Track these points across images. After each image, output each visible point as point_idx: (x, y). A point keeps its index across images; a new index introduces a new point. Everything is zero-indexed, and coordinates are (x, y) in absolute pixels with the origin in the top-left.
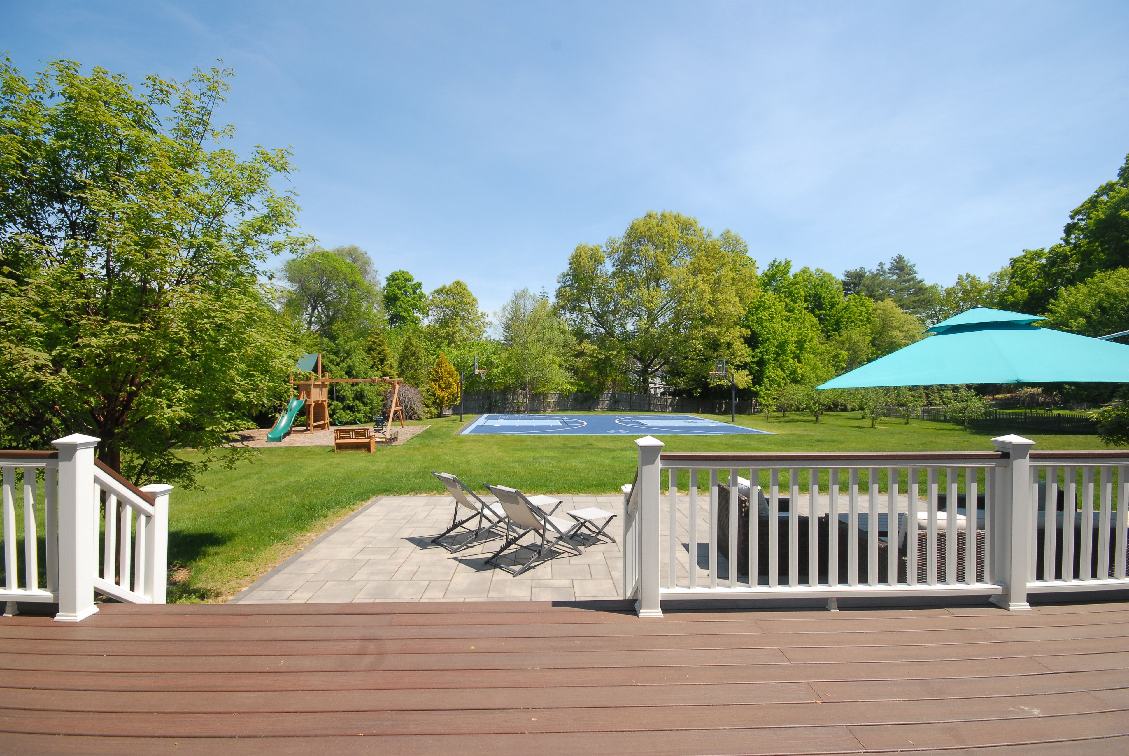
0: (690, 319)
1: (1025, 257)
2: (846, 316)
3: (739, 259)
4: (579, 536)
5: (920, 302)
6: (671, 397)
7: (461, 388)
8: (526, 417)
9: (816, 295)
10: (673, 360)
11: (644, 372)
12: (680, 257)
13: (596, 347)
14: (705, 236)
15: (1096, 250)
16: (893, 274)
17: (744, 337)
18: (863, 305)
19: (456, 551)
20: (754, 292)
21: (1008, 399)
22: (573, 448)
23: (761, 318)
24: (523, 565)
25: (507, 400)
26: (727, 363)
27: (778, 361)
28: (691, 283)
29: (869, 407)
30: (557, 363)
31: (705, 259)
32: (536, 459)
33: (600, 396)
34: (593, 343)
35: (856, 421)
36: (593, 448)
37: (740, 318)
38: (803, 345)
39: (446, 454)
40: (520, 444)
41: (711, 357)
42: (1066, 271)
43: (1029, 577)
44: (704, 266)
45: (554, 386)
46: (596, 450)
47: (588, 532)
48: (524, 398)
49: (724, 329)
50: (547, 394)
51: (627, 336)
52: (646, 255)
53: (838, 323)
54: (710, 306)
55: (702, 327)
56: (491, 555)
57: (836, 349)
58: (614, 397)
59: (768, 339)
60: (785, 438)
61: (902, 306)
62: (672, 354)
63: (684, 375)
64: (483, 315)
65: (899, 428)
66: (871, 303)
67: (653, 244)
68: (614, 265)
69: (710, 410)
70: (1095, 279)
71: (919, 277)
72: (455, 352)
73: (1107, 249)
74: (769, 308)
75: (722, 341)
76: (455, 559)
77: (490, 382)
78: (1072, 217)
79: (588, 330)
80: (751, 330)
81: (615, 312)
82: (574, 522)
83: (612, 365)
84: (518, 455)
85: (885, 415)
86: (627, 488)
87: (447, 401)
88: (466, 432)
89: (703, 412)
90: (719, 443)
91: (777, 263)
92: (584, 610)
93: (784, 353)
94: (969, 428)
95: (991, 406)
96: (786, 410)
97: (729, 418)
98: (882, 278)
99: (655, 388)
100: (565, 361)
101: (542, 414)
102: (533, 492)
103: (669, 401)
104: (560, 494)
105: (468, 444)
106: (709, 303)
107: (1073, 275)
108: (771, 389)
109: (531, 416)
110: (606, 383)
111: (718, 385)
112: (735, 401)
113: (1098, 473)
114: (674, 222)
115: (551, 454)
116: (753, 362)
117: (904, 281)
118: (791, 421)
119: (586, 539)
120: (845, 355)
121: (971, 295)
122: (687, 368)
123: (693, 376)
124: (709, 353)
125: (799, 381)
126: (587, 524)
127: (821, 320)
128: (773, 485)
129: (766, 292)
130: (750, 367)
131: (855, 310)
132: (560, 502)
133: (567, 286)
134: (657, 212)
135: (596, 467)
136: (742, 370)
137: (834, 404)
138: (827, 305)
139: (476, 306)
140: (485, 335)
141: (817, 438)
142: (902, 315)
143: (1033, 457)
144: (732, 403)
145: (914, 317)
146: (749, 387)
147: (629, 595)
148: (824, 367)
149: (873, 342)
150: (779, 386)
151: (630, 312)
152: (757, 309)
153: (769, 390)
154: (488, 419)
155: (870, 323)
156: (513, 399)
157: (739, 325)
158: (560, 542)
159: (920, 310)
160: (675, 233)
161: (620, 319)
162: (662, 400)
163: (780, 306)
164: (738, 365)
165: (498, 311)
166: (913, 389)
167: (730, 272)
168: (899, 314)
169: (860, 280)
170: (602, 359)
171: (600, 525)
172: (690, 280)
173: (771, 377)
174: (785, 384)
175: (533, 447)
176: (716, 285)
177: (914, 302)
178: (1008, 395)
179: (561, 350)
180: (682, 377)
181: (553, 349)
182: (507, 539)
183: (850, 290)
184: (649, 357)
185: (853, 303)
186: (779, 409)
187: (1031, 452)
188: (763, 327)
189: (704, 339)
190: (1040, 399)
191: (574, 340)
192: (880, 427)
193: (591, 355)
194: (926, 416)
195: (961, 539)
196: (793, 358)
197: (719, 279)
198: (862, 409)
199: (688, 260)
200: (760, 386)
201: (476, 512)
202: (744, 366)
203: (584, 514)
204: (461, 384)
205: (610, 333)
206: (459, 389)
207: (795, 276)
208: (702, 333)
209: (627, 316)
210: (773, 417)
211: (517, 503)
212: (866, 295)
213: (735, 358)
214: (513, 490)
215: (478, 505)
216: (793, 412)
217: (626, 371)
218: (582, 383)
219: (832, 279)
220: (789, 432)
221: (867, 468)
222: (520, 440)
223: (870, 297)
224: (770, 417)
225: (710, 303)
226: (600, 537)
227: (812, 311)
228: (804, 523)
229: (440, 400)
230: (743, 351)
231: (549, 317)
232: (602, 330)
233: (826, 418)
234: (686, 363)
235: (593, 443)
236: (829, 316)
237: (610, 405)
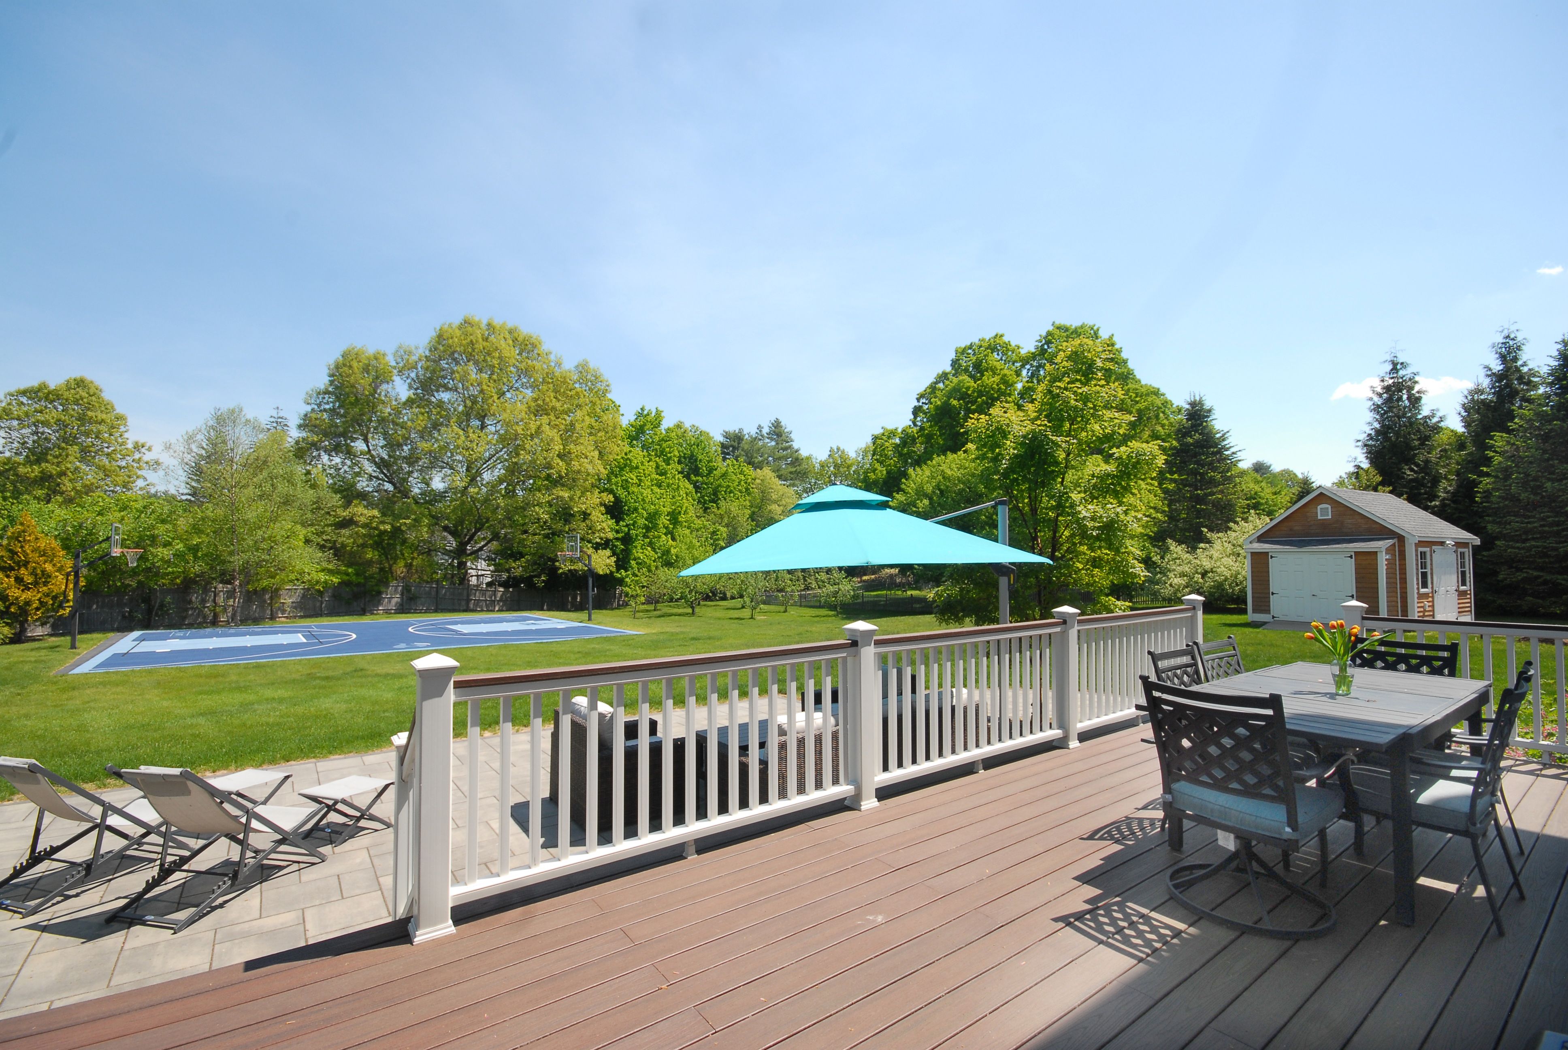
0: (530, 477)
1: (883, 434)
2: (725, 484)
3: (599, 402)
4: (323, 830)
5: (797, 473)
6: (502, 589)
7: (76, 583)
8: (232, 631)
9: (692, 455)
10: (506, 535)
11: (460, 552)
12: (517, 389)
13: (376, 513)
14: (553, 364)
15: (936, 434)
16: (772, 439)
17: (605, 505)
18: (741, 473)
19: (34, 911)
20: (618, 446)
21: (873, 580)
22: (327, 678)
23: (627, 481)
24: (197, 906)
25: (190, 602)
26: (582, 539)
27: (648, 537)
28: (533, 427)
29: (749, 593)
30: (301, 537)
31: (552, 395)
32: (245, 707)
33: (383, 589)
34: (370, 505)
35: (736, 611)
36: (369, 676)
37: (600, 480)
38: (678, 518)
39: (27, 716)
40: (213, 681)
41: (561, 531)
42: (914, 452)
43: (876, 771)
44: (551, 404)
45: (292, 577)
46: (370, 679)
47: (341, 819)
48: (228, 598)
49: (578, 493)
50: (277, 590)
51: (432, 498)
52: (464, 379)
53: (715, 493)
54: (559, 461)
55: (547, 489)
56: (122, 903)
57: (714, 524)
58: (409, 591)
59: (636, 509)
60: (655, 637)
61: (780, 477)
62: (504, 526)
63: (522, 555)
64: (138, 447)
65: (778, 617)
66: (749, 470)
67: (476, 363)
68: (410, 387)
69: (560, 606)
70: (934, 462)
71: (795, 445)
72: (62, 513)
73: (944, 434)
74: (637, 467)
75: (575, 509)
76: (33, 927)
77: (152, 572)
78: (918, 401)
79: (363, 484)
80: (615, 496)
81: (412, 460)
82: (315, 806)
83: (404, 542)
84: (206, 702)
85: (764, 603)
86: (401, 739)
87: (37, 609)
88: (86, 668)
89: (549, 610)
90: (569, 652)
91: (645, 412)
92: (309, 961)
93: (655, 527)
94: (841, 613)
95: (859, 588)
96: (657, 602)
97: (584, 615)
98: (760, 443)
99: (477, 576)
100: (317, 534)
101: (267, 625)
102: (233, 767)
103: (499, 595)
104: (292, 762)
105: (88, 691)
106: (558, 456)
107: (919, 456)
108: (639, 574)
109: (243, 629)
110: (394, 568)
111: (570, 571)
112: (593, 592)
113: (940, 653)
114: (507, 336)
115: (281, 693)
116: (617, 539)
117: (782, 449)
118: (663, 616)
119: (336, 832)
120: (723, 531)
121: (841, 469)
122: (525, 546)
123: (536, 558)
124: (559, 526)
125: (673, 563)
126: (340, 806)
127: (697, 488)
128: (643, 703)
129: (632, 447)
130: (614, 546)
131: (734, 477)
132: (287, 777)
133: (325, 410)
134: (482, 317)
135: (368, 708)
136: (603, 549)
137: (711, 592)
138: (704, 470)
139: (122, 429)
140: (140, 483)
141: (691, 636)
142: (780, 487)
143: (878, 643)
144: (588, 594)
145: (792, 490)
146: (612, 573)
147: (401, 912)
148: (701, 546)
149: (752, 517)
150: (650, 571)
151: (435, 461)
152: (622, 469)
153: (637, 576)
154: (141, 639)
155: (749, 494)
156: (204, 601)
157: (598, 488)
158: (283, 848)
159: (797, 482)
160: (511, 353)
161: (421, 471)
162: (488, 593)
163: (650, 467)
164: (597, 543)
165: (173, 441)
166: (790, 572)
167: (587, 417)
168: (778, 486)
169: (739, 443)
170: (386, 531)
171: (363, 804)
172: (532, 422)
173: (639, 558)
174: (657, 568)
175: (242, 684)
176: (569, 433)
177: (791, 473)
178: (873, 577)
179: (309, 515)
180: (519, 559)
181: (294, 513)
182: (162, 865)
183: (728, 454)
184: (468, 531)
185: (731, 470)
186: (652, 600)
187: (875, 638)
188: (629, 493)
189: (551, 506)
190: (898, 581)
191: (336, 500)
192: (760, 617)
193: (365, 526)
194: (805, 602)
195: (819, 739)
196: (666, 534)
197: (572, 424)
198: (741, 596)
199: (529, 393)
200: (626, 571)
201: (91, 825)
202: (606, 544)
203: (330, 790)
204: (77, 576)
205: (403, 491)
206: (71, 586)
207: (668, 430)
208: (547, 498)
209: (432, 466)
210: (642, 611)
211: (187, 792)
212: (745, 461)
213: (594, 533)
214: (176, 771)
215: (96, 811)
216: (667, 604)
217: (430, 550)
218: (350, 570)
219: (710, 438)
220: (660, 630)
221: (746, 669)
222: (215, 674)
223: (749, 463)
224: (638, 611)
225: (560, 456)
226: (363, 823)
227: (688, 477)
228: (679, 746)
229: (20, 608)
230: (604, 525)
231: (286, 460)
232: (389, 487)
233: (704, 609)
234: (524, 539)
235: (366, 666)
236: (706, 484)
237: (402, 605)
